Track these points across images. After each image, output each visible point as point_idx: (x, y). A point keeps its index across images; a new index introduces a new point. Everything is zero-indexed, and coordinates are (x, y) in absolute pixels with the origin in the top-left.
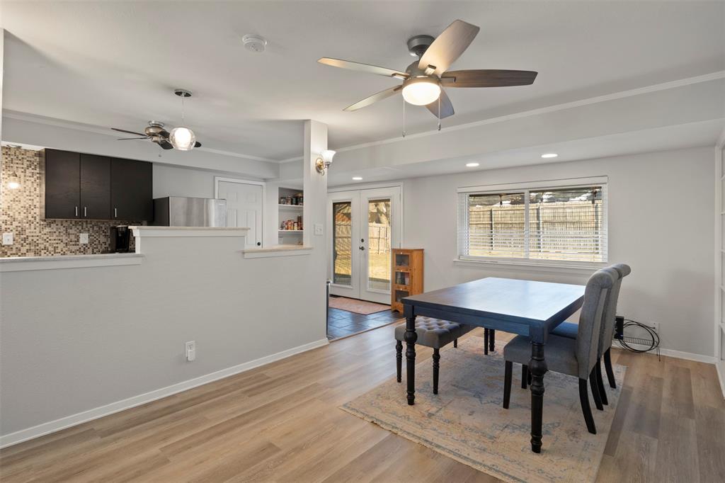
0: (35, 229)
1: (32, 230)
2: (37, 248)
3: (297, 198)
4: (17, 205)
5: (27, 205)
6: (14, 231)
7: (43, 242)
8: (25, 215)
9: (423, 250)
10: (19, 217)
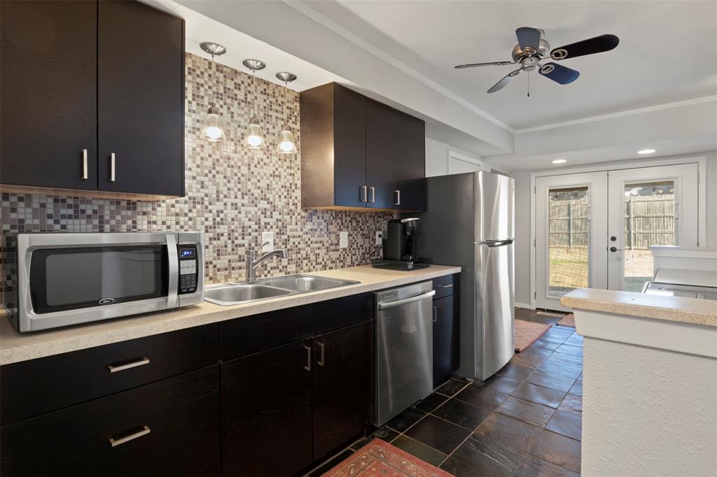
0: (296, 224)
1: (294, 227)
2: (299, 256)
4: (277, 183)
5: (288, 184)
6: (274, 227)
7: (304, 246)
8: (286, 200)
10: (280, 204)
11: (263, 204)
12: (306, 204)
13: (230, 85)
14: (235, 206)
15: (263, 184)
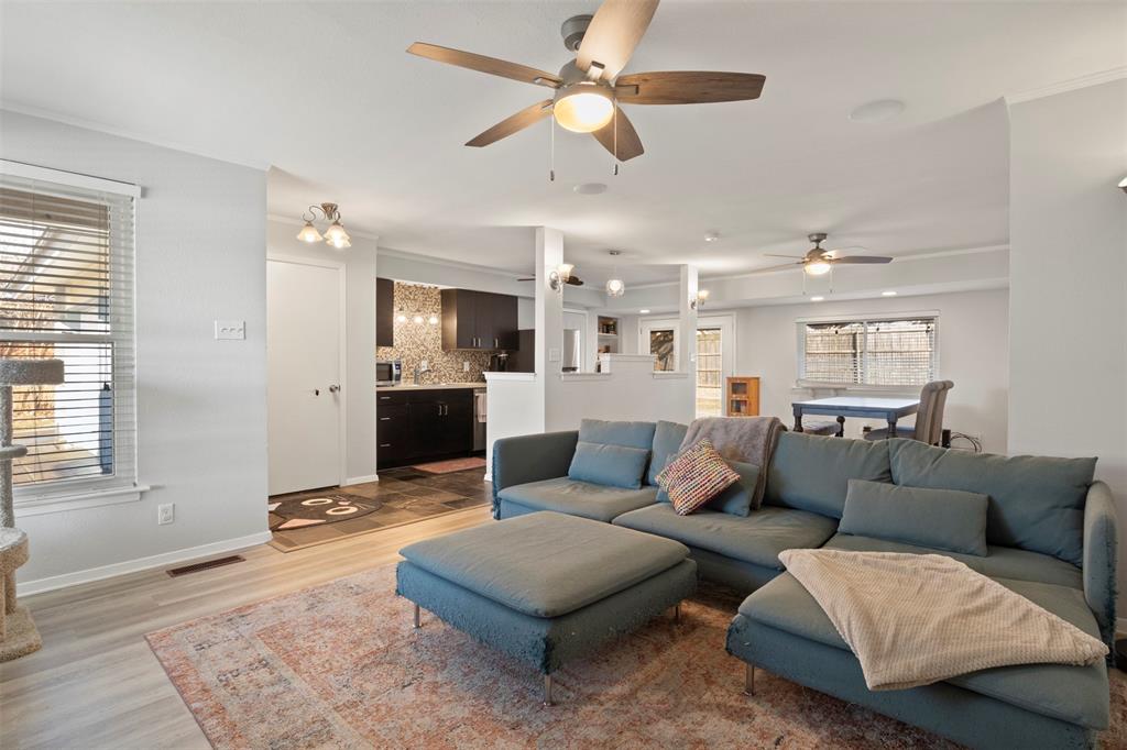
0: (439, 357)
1: (437, 359)
3: (608, 326)
4: (429, 337)
5: (435, 337)
6: (428, 359)
7: (443, 369)
8: (434, 346)
9: (758, 379)
10: (430, 348)
11: (422, 348)
12: (444, 348)
13: (407, 293)
14: (409, 349)
15: (422, 338)
